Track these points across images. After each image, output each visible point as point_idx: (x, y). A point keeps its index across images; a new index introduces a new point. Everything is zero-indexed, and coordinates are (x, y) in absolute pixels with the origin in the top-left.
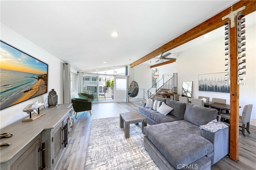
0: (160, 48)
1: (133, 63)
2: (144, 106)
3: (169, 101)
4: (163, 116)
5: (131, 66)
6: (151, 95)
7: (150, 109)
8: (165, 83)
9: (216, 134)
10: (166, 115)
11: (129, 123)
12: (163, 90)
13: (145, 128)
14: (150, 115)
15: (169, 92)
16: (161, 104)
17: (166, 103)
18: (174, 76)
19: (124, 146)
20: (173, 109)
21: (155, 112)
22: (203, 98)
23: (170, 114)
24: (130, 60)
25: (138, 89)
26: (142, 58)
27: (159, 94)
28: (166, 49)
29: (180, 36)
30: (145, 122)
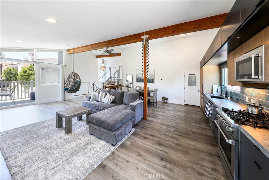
0: (105, 42)
1: (72, 49)
2: (88, 100)
3: (113, 91)
4: (107, 104)
5: (68, 52)
6: (97, 89)
7: (95, 101)
8: (111, 75)
9: (137, 106)
10: (110, 104)
11: (71, 117)
12: (110, 82)
13: (90, 116)
14: (95, 106)
15: (115, 84)
16: (106, 95)
17: (111, 93)
18: (120, 69)
19: (66, 140)
20: (115, 97)
21: (101, 103)
22: (138, 87)
23: (113, 102)
24: (68, 45)
25: (80, 82)
26: (86, 46)
27: (106, 87)
28: (111, 45)
29: (121, 38)
30: (90, 113)
